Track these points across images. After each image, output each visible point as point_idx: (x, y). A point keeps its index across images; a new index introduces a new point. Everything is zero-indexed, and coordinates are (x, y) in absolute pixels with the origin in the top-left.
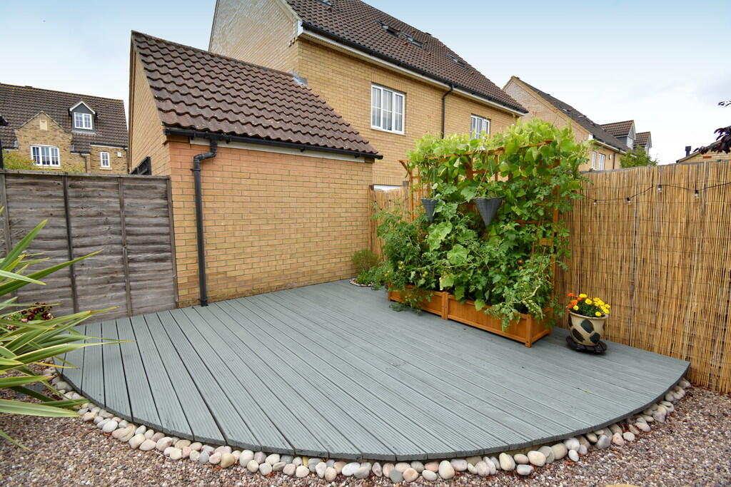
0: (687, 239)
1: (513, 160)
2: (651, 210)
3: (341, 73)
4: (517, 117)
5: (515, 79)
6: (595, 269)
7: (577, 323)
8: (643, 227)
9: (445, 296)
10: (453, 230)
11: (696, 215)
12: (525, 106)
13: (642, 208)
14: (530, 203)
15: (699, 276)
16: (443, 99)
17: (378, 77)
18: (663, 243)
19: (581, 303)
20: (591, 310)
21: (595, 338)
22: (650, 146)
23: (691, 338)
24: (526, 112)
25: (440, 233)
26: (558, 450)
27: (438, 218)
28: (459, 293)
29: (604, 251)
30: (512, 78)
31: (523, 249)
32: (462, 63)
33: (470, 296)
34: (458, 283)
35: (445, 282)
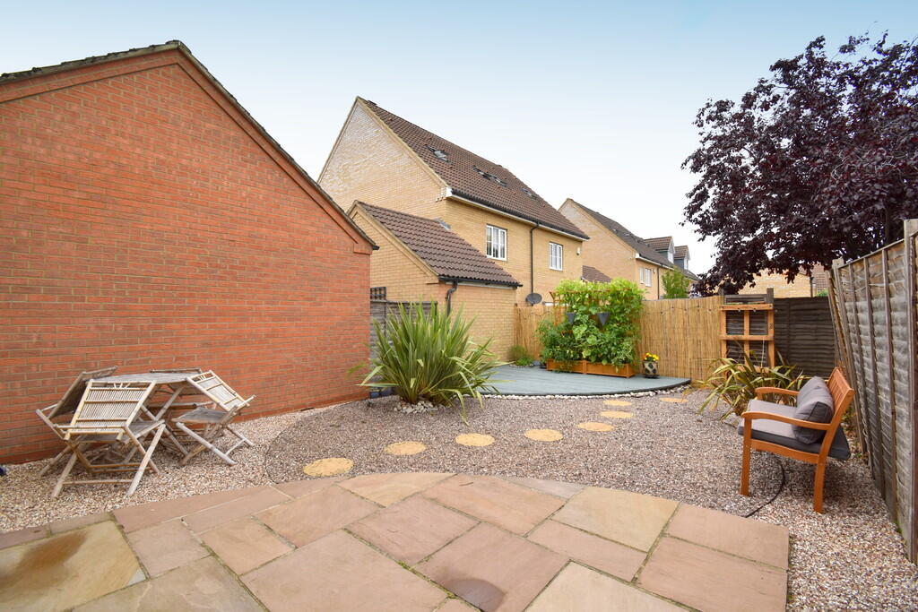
0: (685, 329)
1: (613, 295)
2: (670, 317)
3: (469, 219)
4: (581, 242)
5: (570, 201)
6: (651, 344)
7: (647, 365)
8: (668, 325)
9: (585, 362)
10: (588, 328)
11: (686, 319)
12: (586, 232)
13: (667, 317)
14: (622, 315)
15: (690, 343)
16: (531, 232)
17: (491, 220)
18: (676, 331)
19: (647, 357)
20: (650, 359)
21: (654, 371)
22: (688, 259)
23: (691, 369)
24: (588, 238)
25: (579, 331)
26: (647, 393)
27: (579, 323)
28: (593, 359)
29: (655, 337)
30: (568, 199)
31: (621, 335)
32: (535, 197)
33: (599, 360)
34: (593, 354)
35: (585, 354)
